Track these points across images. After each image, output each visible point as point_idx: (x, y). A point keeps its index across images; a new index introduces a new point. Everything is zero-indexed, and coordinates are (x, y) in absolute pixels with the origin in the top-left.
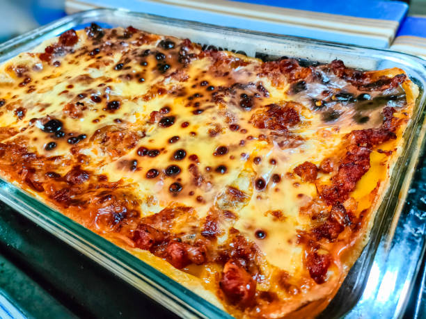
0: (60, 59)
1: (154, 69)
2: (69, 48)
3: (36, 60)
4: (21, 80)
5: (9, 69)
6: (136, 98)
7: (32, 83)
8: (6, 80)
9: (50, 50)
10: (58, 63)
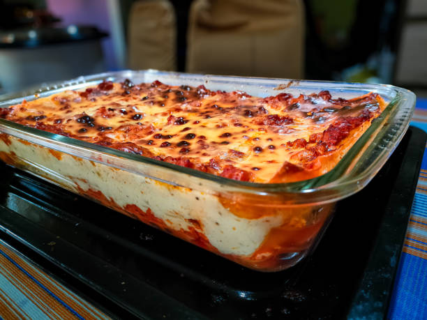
0: (97, 98)
1: (173, 100)
2: (105, 92)
3: (77, 96)
4: (63, 106)
5: (54, 99)
6: (156, 114)
7: (70, 109)
8: (50, 106)
9: (89, 91)
10: (95, 100)
